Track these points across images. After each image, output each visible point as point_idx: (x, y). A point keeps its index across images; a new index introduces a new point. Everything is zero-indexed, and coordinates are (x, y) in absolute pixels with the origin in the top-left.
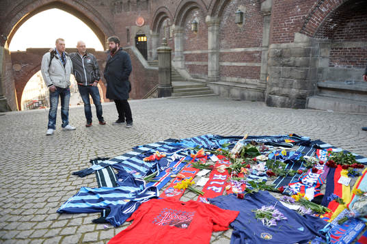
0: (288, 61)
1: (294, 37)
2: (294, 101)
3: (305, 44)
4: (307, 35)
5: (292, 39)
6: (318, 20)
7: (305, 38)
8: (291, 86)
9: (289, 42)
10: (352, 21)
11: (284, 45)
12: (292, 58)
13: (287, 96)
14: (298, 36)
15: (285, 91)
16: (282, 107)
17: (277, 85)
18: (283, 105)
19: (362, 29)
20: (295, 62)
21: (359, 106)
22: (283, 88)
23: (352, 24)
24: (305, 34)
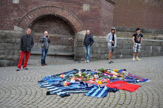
0: (11, 40)
1: (13, 28)
2: (16, 62)
3: (21, 32)
4: (22, 28)
5: (12, 29)
6: (27, 22)
7: (21, 29)
8: (14, 54)
9: (11, 30)
10: (37, 24)
11: (7, 31)
12: (13, 39)
13: (11, 59)
14: (16, 28)
15: (10, 57)
16: (8, 66)
17: (3, 54)
18: (9, 65)
19: (42, 28)
20: (15, 41)
21: (50, 61)
22: (8, 55)
23: (38, 25)
24: (21, 27)
